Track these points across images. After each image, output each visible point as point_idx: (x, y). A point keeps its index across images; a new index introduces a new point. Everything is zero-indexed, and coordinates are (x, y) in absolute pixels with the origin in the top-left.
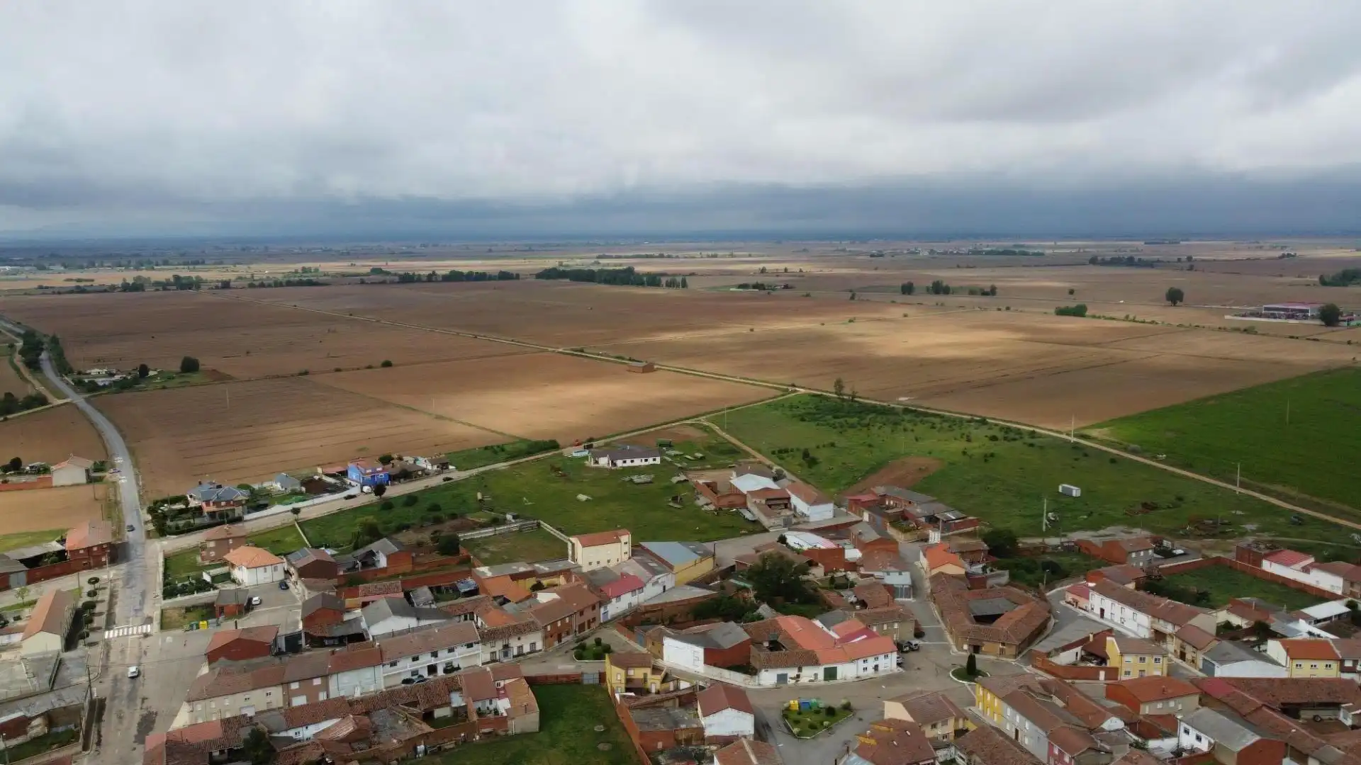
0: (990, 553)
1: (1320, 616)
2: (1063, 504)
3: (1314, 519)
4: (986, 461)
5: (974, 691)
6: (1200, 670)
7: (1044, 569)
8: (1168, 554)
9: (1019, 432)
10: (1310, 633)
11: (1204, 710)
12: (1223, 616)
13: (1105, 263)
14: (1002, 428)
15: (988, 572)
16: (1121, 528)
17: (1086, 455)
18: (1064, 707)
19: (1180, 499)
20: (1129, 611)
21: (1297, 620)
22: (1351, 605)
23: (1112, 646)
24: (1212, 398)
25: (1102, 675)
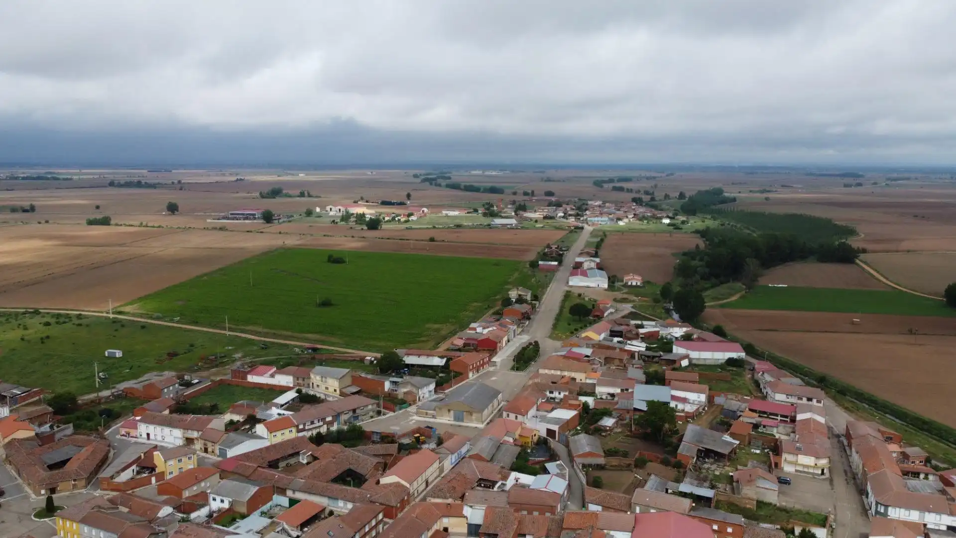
0: (55, 413)
1: (283, 403)
2: (111, 365)
3: (273, 343)
4: (42, 343)
5: (55, 523)
6: (218, 456)
7: (101, 415)
8: (188, 385)
9: (68, 316)
10: (279, 414)
11: (223, 482)
12: (228, 417)
13: (120, 186)
14: (53, 316)
15: (55, 428)
16: (155, 373)
17: (123, 326)
18: (128, 512)
19: (192, 346)
20: (167, 430)
21: (271, 408)
22: (299, 391)
23: (158, 458)
24: (206, 275)
25: (153, 479)
